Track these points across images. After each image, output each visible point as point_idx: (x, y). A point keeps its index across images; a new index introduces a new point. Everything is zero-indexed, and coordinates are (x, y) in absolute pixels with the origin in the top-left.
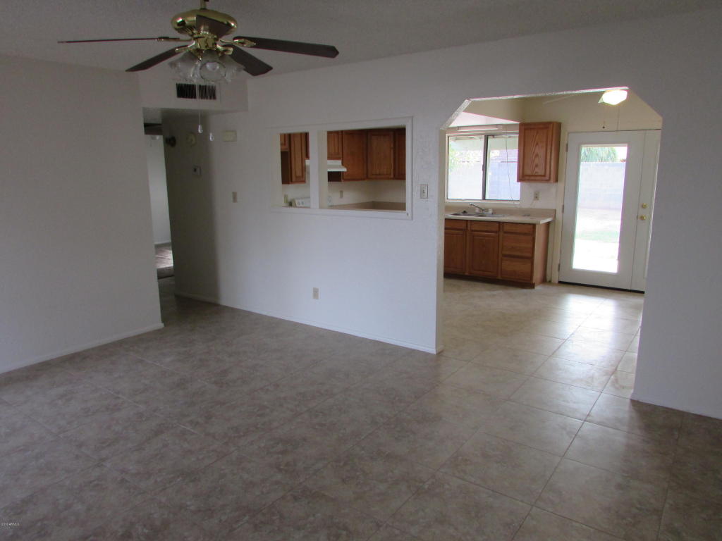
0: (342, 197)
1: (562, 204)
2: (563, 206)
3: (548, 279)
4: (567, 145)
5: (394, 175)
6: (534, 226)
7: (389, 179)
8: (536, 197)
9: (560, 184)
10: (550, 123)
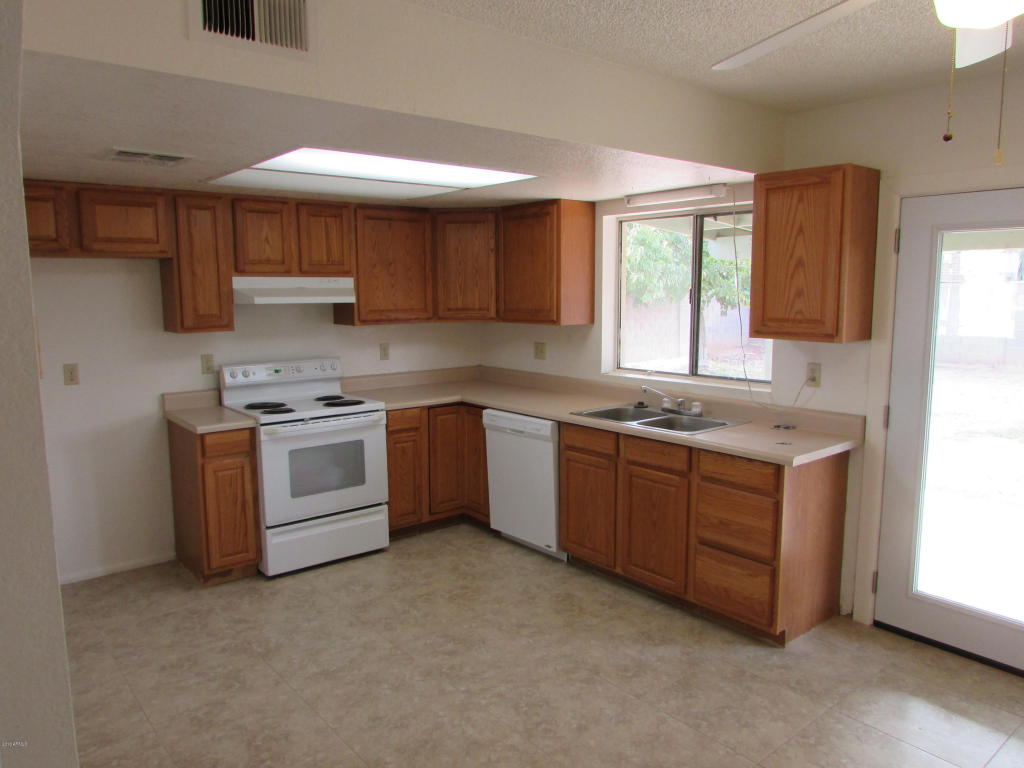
0: (385, 355)
1: (883, 403)
2: (888, 409)
3: (845, 609)
4: (898, 231)
5: (497, 311)
6: (778, 469)
7: (484, 319)
8: (813, 380)
9: (878, 348)
10: (836, 168)
